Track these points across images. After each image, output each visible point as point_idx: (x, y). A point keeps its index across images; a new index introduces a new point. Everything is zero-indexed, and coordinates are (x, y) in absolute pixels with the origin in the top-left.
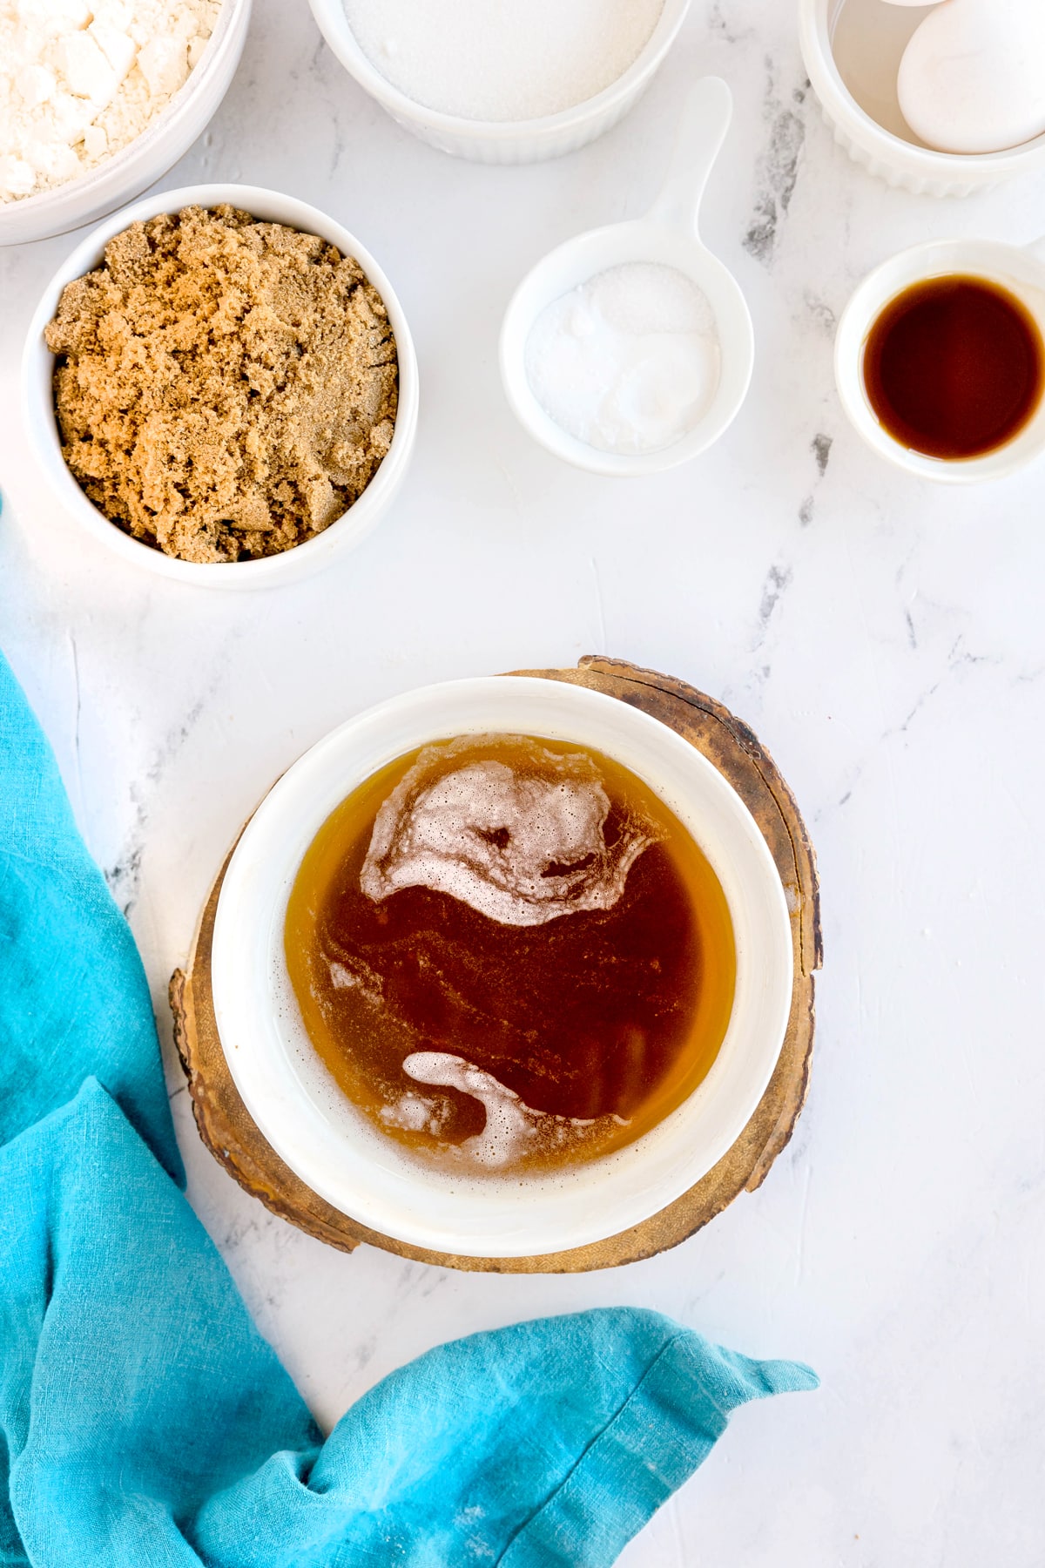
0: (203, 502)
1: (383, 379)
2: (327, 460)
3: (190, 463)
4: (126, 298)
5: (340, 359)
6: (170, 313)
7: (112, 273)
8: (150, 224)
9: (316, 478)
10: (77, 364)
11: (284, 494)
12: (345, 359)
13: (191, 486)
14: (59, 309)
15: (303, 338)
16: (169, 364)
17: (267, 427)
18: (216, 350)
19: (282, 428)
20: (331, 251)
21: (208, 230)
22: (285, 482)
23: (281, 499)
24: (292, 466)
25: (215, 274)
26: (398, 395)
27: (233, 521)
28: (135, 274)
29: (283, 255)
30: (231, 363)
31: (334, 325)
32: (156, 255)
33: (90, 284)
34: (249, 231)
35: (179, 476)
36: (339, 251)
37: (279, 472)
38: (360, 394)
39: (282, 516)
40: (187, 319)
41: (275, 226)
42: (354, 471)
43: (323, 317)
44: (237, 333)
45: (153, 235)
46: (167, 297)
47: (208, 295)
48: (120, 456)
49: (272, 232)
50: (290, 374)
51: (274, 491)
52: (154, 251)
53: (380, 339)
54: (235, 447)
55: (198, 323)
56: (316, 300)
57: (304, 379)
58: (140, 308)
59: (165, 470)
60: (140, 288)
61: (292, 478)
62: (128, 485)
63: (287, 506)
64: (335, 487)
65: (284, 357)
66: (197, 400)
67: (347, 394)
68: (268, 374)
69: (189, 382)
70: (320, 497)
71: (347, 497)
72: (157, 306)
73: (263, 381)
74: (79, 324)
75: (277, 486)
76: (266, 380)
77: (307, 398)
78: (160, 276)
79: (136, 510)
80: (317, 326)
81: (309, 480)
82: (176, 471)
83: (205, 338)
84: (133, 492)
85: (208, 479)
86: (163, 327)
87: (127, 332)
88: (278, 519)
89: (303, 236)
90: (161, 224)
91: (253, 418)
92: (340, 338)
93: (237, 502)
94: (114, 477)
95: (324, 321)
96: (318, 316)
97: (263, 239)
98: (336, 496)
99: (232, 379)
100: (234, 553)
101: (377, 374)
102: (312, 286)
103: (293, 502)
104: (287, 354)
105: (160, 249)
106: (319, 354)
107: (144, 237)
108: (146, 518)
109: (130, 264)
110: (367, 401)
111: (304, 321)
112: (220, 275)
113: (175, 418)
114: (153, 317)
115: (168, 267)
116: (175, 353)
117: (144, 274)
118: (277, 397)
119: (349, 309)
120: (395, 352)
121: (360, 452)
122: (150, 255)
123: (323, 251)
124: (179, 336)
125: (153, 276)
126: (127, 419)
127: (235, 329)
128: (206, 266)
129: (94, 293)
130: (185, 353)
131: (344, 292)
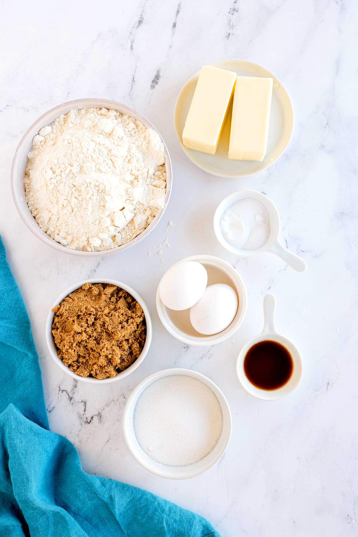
0: (127, 315)
1: (73, 295)
2: (100, 294)
3: (120, 323)
4: (94, 364)
5: (75, 306)
6: (90, 351)
7: (91, 372)
8: (74, 371)
9: (105, 294)
10: (116, 366)
11: (113, 299)
12: (74, 305)
13: (125, 319)
14: (107, 378)
15: (76, 317)
16: (101, 343)
17: (101, 312)
18: (91, 334)
19: (98, 308)
20: (53, 327)
21: (66, 356)
22: (111, 301)
23: (115, 300)
24: (106, 301)
25: (75, 347)
26: (75, 291)
27: (127, 307)
28: (87, 367)
29: (61, 335)
30: (92, 329)
31: (68, 313)
32: (80, 365)
33: (96, 375)
34: (60, 348)
35: (125, 323)
36: (52, 325)
37: (109, 304)
38: (80, 298)
39: (119, 297)
40: (89, 346)
41: (56, 343)
42: (98, 288)
43: (68, 317)
44: (84, 332)
45: (76, 368)
46: (87, 355)
47: (81, 345)
48: (130, 341)
49: (57, 342)
50: (86, 314)
51: (114, 302)
52: (80, 366)
53: (65, 302)
54: (110, 315)
55: (88, 343)
56: (66, 322)
57: (85, 310)
58: (94, 359)
59: (125, 327)
60: (90, 363)
61: (109, 300)
62: (135, 336)
63: (116, 297)
64: (104, 289)
65: (83, 318)
66: (105, 331)
67: (82, 300)
68: (89, 319)
69: (103, 336)
70: (109, 291)
71: (105, 285)
72: (91, 356)
73: (91, 320)
74: (107, 370)
75: (113, 302)
76: (90, 318)
77: (89, 307)
78: (84, 361)
79: (140, 330)
80: (71, 316)
81: (106, 295)
82: (124, 325)
83: (90, 339)
84: (136, 333)
85: (121, 316)
86: (95, 351)
87: (102, 357)
88: (120, 297)
89: (54, 335)
90: (73, 369)
91: (101, 315)
92: (70, 310)
93: (122, 308)
94: (136, 340)
95: (69, 316)
96: (69, 318)
97: (60, 343)
98: (106, 288)
99: (95, 326)
100: (134, 302)
101: (73, 297)
102: (63, 325)
103: (114, 296)
104: (82, 318)
105: (78, 365)
106: (77, 312)
107: (78, 370)
108: (140, 326)
109: (86, 369)
110: (81, 295)
111: (72, 320)
112: (74, 345)
113: (113, 333)
114: (94, 355)
115: (81, 360)
116: (99, 344)
117: (86, 365)
118: (93, 314)
119: (63, 312)
120: (66, 297)
121: (93, 289)
122: (81, 366)
123: (54, 329)
124: (94, 345)
125: (86, 362)
126: (121, 345)
127: (83, 332)
128: (75, 350)
129: (98, 372)
130: (97, 342)
131: (60, 317)
